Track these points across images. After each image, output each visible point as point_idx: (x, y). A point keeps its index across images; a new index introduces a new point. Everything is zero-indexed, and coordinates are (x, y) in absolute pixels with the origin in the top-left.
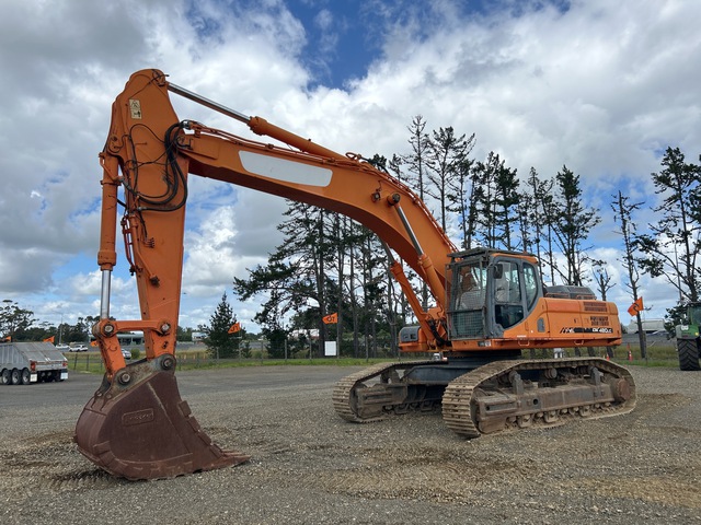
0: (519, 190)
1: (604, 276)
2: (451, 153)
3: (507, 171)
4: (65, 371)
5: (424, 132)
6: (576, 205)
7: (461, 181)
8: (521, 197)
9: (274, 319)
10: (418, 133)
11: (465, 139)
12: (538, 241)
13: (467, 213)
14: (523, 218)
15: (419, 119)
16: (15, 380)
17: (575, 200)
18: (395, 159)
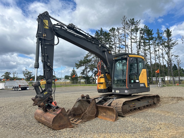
0: (153, 36)
1: (179, 60)
2: (134, 26)
3: (150, 30)
4: (28, 87)
5: (126, 20)
6: (171, 39)
7: (136, 34)
8: (154, 38)
9: (86, 74)
10: (124, 20)
11: (137, 22)
12: (158, 50)
13: (138, 43)
14: (154, 44)
15: (124, 17)
16: (16, 90)
17: (170, 38)
18: (118, 29)
